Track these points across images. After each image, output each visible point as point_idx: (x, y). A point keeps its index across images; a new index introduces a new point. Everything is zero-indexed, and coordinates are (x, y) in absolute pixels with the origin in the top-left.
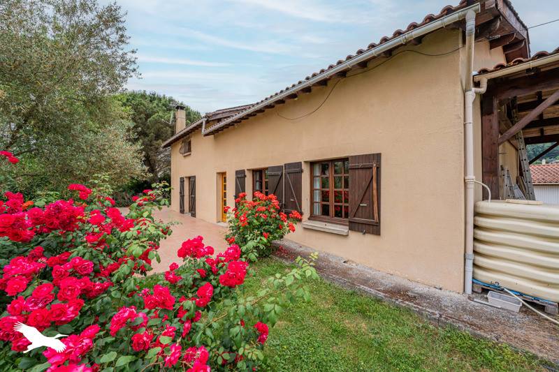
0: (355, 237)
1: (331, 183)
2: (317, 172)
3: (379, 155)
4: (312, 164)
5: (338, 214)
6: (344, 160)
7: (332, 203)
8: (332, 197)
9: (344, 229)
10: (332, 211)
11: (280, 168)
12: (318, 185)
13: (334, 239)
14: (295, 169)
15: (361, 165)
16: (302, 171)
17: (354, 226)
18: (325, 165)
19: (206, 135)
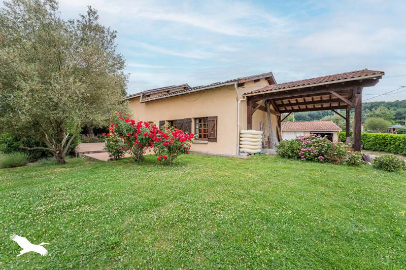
0: (210, 144)
1: (202, 126)
2: (197, 122)
3: (217, 117)
4: (195, 119)
5: (204, 137)
6: (207, 118)
7: (203, 134)
8: (202, 131)
9: (207, 142)
10: (203, 136)
11: (182, 120)
12: (197, 127)
13: (202, 145)
14: (189, 121)
15: (212, 120)
16: (191, 122)
17: (210, 140)
18: (200, 119)
19: (141, 103)
